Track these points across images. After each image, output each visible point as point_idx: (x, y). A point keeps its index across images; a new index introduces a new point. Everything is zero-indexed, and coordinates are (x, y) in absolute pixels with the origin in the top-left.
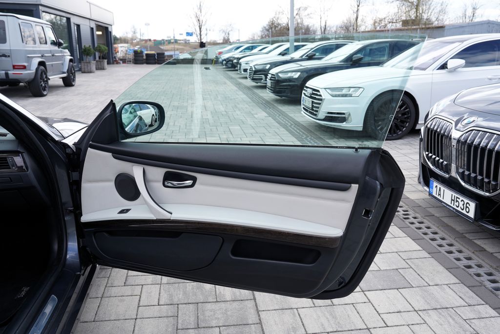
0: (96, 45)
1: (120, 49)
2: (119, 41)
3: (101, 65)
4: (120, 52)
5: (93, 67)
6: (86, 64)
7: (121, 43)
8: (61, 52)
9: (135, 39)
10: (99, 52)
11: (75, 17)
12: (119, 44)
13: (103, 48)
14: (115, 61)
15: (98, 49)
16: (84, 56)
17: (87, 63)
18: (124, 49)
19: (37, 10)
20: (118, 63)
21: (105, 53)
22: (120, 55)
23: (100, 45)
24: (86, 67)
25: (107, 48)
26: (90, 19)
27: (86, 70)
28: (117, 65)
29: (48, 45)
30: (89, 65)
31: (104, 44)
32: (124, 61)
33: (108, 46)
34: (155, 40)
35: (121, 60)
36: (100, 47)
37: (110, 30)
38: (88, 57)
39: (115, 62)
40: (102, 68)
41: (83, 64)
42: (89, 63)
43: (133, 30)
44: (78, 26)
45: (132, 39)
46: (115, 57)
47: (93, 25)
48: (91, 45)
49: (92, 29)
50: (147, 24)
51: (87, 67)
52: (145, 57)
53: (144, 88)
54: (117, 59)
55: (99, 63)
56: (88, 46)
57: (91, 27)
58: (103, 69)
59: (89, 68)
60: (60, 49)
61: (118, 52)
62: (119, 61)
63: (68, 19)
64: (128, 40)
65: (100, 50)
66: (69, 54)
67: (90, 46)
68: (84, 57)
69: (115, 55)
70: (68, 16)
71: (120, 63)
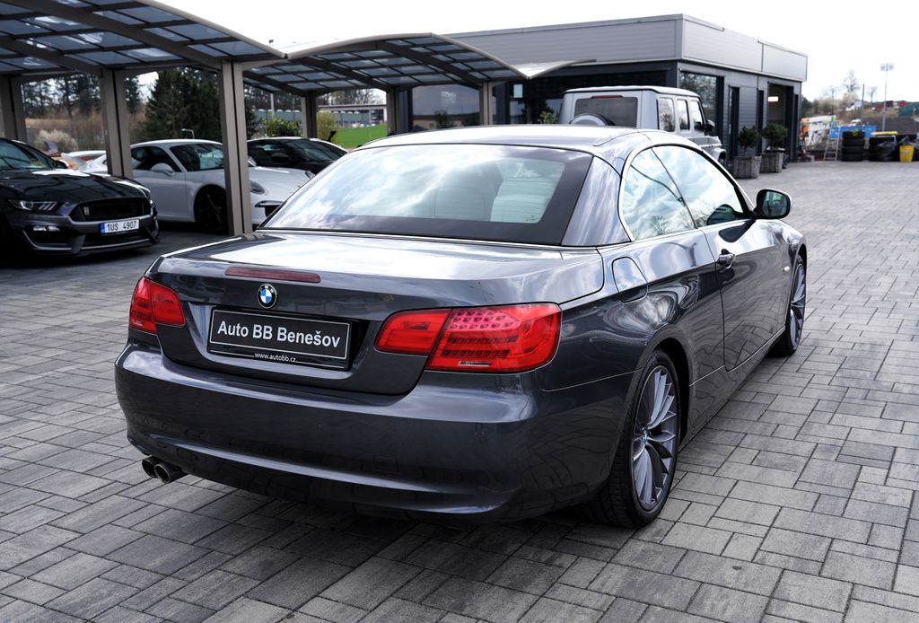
0: (764, 126)
1: (811, 129)
2: (813, 110)
3: (770, 164)
4: (810, 135)
5: (756, 167)
6: (743, 162)
7: (817, 113)
8: (709, 141)
9: (852, 104)
10: (771, 138)
11: (733, 73)
12: (811, 116)
13: (778, 130)
14: (800, 155)
15: (768, 131)
16: (739, 147)
17: (745, 159)
18: (820, 128)
19: (672, 70)
20: (804, 159)
21: (780, 140)
22: (811, 141)
23: (773, 124)
24: (742, 167)
25: (786, 130)
26: (758, 75)
27: (742, 172)
28: (802, 163)
29: (690, 132)
30: (748, 163)
31: (780, 122)
32: (819, 154)
33: (788, 125)
34: (902, 103)
35: (812, 152)
36: (773, 128)
37: (796, 91)
38: (749, 149)
39: (799, 158)
40: (772, 169)
41: (736, 161)
42: (750, 159)
43: (849, 83)
44: (736, 90)
45: (845, 104)
46: (800, 148)
47: (764, 86)
48: (754, 124)
49: (761, 93)
50: (887, 68)
51: (744, 168)
52: (867, 146)
53: (853, 206)
54: (805, 152)
55: (767, 159)
56: (751, 127)
57: (760, 89)
58: (774, 171)
59: (747, 169)
60: (708, 137)
61: (807, 135)
62: (809, 156)
63: (720, 80)
64: (833, 106)
65: (772, 134)
66: (720, 144)
67: (754, 128)
68: (740, 149)
69: (801, 144)
70: (721, 73)
71: (809, 160)
